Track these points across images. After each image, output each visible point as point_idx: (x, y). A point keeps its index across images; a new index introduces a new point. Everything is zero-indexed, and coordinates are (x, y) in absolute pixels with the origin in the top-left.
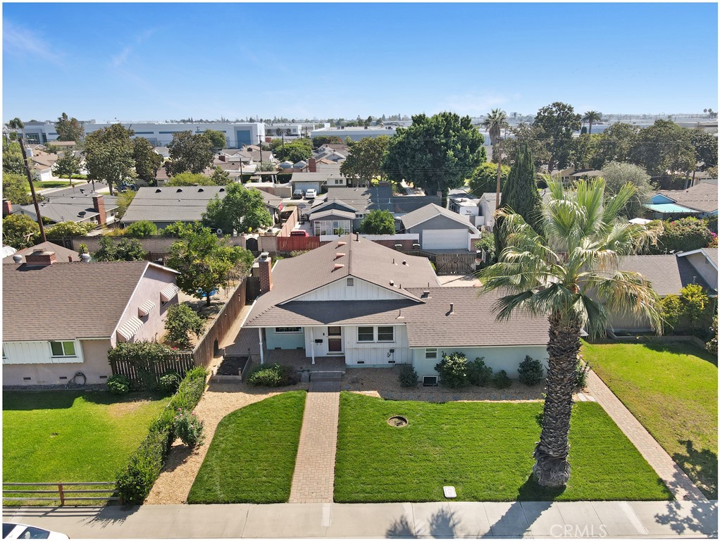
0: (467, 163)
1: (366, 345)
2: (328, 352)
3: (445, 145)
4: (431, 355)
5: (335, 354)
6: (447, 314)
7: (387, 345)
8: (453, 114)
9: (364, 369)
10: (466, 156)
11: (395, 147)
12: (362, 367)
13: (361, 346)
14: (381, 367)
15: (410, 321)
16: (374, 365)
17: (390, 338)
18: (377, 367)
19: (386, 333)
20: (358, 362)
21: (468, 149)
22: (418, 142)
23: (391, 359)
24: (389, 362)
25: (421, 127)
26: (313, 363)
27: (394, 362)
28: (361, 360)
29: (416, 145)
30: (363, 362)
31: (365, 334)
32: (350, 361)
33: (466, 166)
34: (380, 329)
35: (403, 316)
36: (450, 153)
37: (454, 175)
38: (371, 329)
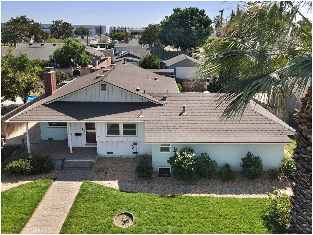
0: (202, 34)
1: (114, 139)
2: (86, 143)
3: (191, 24)
4: (165, 149)
5: (91, 145)
6: (181, 114)
7: (130, 139)
8: (195, 8)
9: (113, 158)
10: (202, 30)
11: (164, 25)
12: (112, 156)
13: (109, 139)
14: (127, 157)
15: (149, 119)
16: (121, 156)
17: (133, 133)
18: (123, 157)
19: (130, 129)
20: (108, 153)
21: (203, 26)
22: (176, 22)
23: (134, 150)
24: (133, 153)
25: (177, 14)
26: (71, 152)
27: (137, 153)
28: (110, 150)
29: (175, 23)
30: (112, 153)
31: (113, 129)
32: (102, 150)
34: (125, 126)
35: (144, 114)
36: (193, 28)
37: (196, 40)
38: (117, 126)
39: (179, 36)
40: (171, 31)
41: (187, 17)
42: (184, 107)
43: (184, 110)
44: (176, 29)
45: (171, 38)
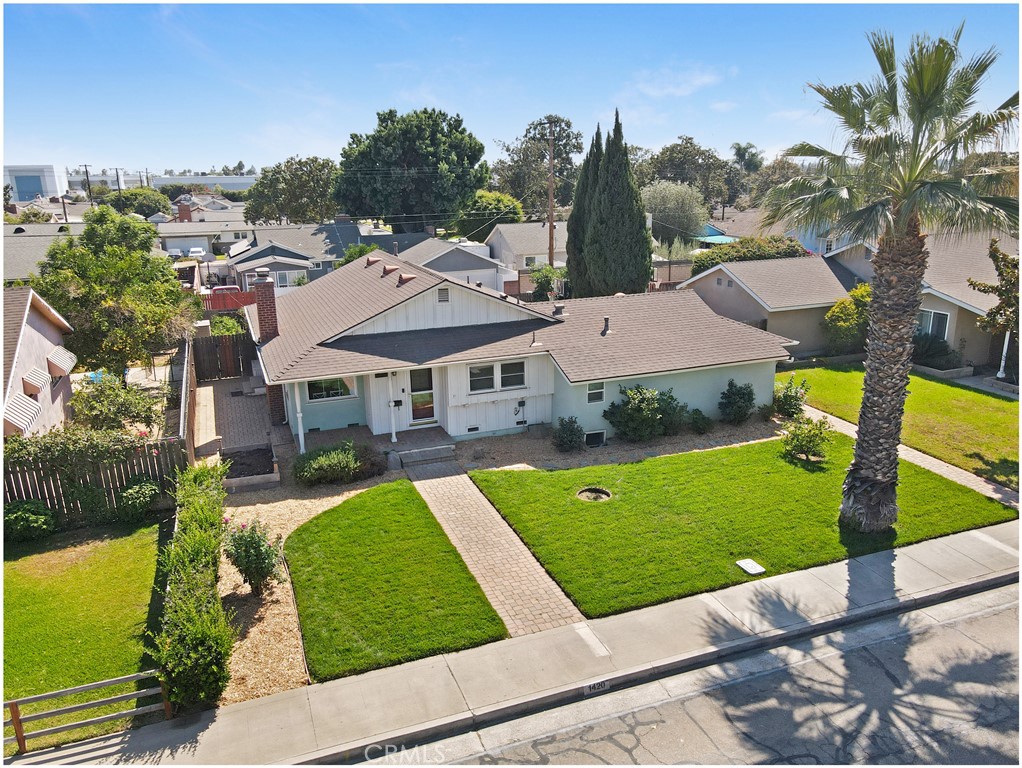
0: (468, 182)
1: (483, 397)
2: (412, 421)
3: (434, 155)
4: (595, 397)
5: (424, 423)
6: (603, 333)
7: (515, 394)
8: (437, 111)
9: (479, 440)
10: (465, 172)
12: (477, 437)
13: (474, 399)
14: (505, 433)
15: (553, 347)
16: (494, 432)
17: (520, 381)
18: (498, 434)
19: (514, 373)
20: (470, 430)
21: (466, 162)
22: (394, 150)
23: (519, 418)
24: (518, 423)
25: (395, 128)
26: (396, 440)
27: (525, 422)
28: (474, 424)
29: (391, 155)
30: (476, 429)
31: (480, 379)
32: (456, 427)
33: (466, 186)
34: (505, 368)
35: (539, 341)
36: (443, 166)
37: (450, 201)
38: (488, 370)
39: (405, 189)
40: (378, 178)
41: (420, 137)
42: (607, 320)
43: (607, 326)
44: (396, 171)
45: (379, 197)
